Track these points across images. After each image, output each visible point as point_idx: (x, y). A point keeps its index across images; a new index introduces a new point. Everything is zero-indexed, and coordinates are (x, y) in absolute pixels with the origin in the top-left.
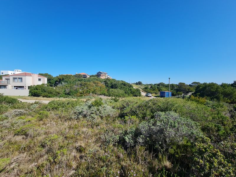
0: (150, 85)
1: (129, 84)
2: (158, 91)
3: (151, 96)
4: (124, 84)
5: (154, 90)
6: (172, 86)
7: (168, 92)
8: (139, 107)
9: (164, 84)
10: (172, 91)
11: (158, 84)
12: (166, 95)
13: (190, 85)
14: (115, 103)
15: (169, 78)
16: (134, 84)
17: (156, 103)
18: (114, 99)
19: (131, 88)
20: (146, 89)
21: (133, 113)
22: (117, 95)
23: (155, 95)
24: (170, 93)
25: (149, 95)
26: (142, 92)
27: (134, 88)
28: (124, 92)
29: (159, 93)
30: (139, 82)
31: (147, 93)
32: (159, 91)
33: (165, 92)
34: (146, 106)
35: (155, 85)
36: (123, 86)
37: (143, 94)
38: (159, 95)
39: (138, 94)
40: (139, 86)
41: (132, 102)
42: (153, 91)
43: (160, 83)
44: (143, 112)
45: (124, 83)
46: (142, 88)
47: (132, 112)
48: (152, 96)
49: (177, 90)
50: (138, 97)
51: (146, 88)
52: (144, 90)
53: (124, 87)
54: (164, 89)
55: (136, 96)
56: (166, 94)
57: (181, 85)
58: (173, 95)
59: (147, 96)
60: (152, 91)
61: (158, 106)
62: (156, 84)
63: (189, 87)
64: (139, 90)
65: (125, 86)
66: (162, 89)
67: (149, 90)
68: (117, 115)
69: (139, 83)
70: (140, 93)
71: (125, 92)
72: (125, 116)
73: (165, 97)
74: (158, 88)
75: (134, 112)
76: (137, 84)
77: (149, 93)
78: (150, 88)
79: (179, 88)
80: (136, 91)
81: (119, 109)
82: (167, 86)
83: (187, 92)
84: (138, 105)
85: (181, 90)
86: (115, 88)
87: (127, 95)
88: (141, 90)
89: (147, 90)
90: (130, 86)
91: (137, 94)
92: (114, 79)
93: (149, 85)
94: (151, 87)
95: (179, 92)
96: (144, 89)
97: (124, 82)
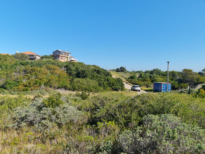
0: (139, 72)
1: (105, 70)
2: (151, 83)
3: (139, 91)
4: (98, 71)
5: (144, 81)
6: (173, 74)
7: (166, 84)
8: (120, 107)
9: (160, 71)
10: (172, 82)
11: (151, 71)
12: (163, 89)
13: (200, 73)
14: (83, 101)
15: (168, 62)
16: (113, 70)
17: (146, 102)
18: (81, 95)
19: (109, 77)
20: (131, 80)
21: (111, 117)
22: (86, 89)
23: (146, 89)
24: (169, 86)
25: (137, 89)
26: (127, 83)
27: (114, 77)
28: (97, 83)
29: (152, 85)
30: (121, 68)
31: (133, 85)
32: (152, 81)
33: (161, 84)
34: (130, 105)
35: (146, 72)
36: (95, 74)
37: (128, 87)
38: (152, 88)
39: (120, 87)
40: (121, 74)
41: (109, 100)
42: (143, 82)
43: (154, 70)
44: (126, 115)
45: (97, 69)
46: (126, 78)
47: (109, 115)
48: (141, 90)
49: (180, 81)
50: (120, 92)
51: (132, 78)
52: (129, 80)
53: (97, 76)
54: (159, 79)
55: (116, 90)
56: (163, 86)
57: (187, 72)
58: (173, 88)
59: (133, 90)
60: (141, 83)
61: (150, 105)
62: (148, 71)
63: (199, 76)
64: (121, 80)
65: (99, 73)
66: (156, 78)
67: (136, 80)
68: (86, 121)
69: (122, 70)
70: (122, 85)
71: (99, 84)
72: (98, 123)
73: (161, 91)
74: (150, 77)
75: (111, 115)
76: (117, 71)
77: (137, 84)
78: (138, 77)
79: (183, 77)
80: (115, 83)
81: (88, 111)
82: (164, 75)
83: (196, 84)
84: (118, 103)
85: (186, 80)
86: (83, 78)
87: (102, 88)
88: (124, 80)
89: (133, 80)
90: (108, 74)
91: (117, 87)
92: (81, 63)
93: (136, 72)
94: (141, 76)
95: (182, 84)
96: (128, 78)
97: (98, 67)
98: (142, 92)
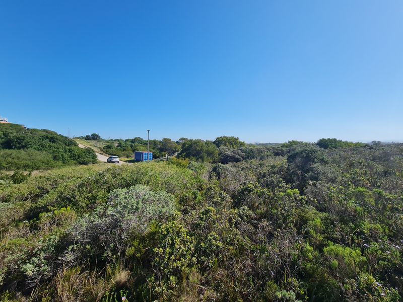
0: (118, 140)
1: (66, 138)
2: (132, 152)
3: (118, 162)
4: (52, 138)
5: (124, 150)
6: (154, 143)
7: (147, 153)
8: (82, 185)
9: (142, 139)
10: (154, 151)
11: (133, 140)
12: (144, 158)
13: (177, 142)
14: (16, 185)
15: (149, 131)
16: (81, 138)
17: (119, 175)
18: (13, 176)
19: (72, 147)
20: (108, 149)
21: (66, 201)
22: (26, 167)
23: (127, 159)
24: (150, 154)
25: (114, 160)
26: (101, 154)
27: (81, 146)
28: (50, 156)
29: (134, 155)
30: (92, 135)
31: (110, 156)
32: (134, 151)
33: (143, 153)
34: (97, 182)
35: (127, 140)
36: (47, 143)
37: (102, 158)
38: (133, 159)
39: (91, 159)
40: (93, 142)
41: (68, 178)
42: (123, 152)
43: (136, 138)
44: (90, 195)
45: (50, 136)
46: (99, 148)
47: (63, 200)
48: (120, 162)
49: (161, 150)
50: (90, 165)
51: (109, 147)
52: (105, 150)
53: (51, 146)
54: (141, 149)
55: (85, 163)
56: (144, 156)
57: (166, 141)
58: (155, 157)
59: (110, 161)
60: (121, 153)
61: (123, 178)
62: (129, 140)
63: (176, 144)
64: (92, 150)
65: (54, 142)
66: (138, 148)
67: (114, 150)
68: (21, 214)
69: (95, 137)
70: (94, 157)
71: (55, 158)
72: (41, 214)
73: (142, 161)
74: (132, 146)
75: (67, 198)
76: (87, 138)
77: (115, 155)
78: (117, 147)
79: (163, 145)
80: (83, 154)
81: (26, 199)
82: (145, 144)
83: (174, 152)
84: (80, 181)
85: (166, 149)
86: (19, 148)
87: (60, 163)
88: (95, 149)
89: (110, 150)
90: (69, 143)
91: (86, 159)
92: (17, 125)
93: (115, 140)
94: (120, 145)
95: (163, 153)
96: (104, 148)
97: (52, 133)
98: (121, 163)
